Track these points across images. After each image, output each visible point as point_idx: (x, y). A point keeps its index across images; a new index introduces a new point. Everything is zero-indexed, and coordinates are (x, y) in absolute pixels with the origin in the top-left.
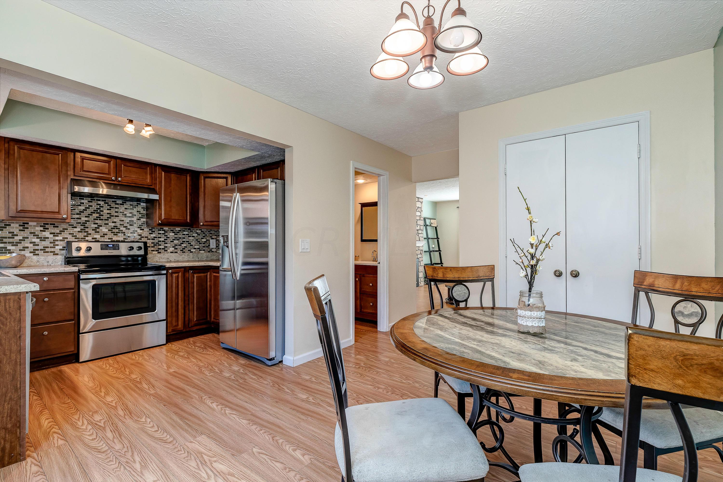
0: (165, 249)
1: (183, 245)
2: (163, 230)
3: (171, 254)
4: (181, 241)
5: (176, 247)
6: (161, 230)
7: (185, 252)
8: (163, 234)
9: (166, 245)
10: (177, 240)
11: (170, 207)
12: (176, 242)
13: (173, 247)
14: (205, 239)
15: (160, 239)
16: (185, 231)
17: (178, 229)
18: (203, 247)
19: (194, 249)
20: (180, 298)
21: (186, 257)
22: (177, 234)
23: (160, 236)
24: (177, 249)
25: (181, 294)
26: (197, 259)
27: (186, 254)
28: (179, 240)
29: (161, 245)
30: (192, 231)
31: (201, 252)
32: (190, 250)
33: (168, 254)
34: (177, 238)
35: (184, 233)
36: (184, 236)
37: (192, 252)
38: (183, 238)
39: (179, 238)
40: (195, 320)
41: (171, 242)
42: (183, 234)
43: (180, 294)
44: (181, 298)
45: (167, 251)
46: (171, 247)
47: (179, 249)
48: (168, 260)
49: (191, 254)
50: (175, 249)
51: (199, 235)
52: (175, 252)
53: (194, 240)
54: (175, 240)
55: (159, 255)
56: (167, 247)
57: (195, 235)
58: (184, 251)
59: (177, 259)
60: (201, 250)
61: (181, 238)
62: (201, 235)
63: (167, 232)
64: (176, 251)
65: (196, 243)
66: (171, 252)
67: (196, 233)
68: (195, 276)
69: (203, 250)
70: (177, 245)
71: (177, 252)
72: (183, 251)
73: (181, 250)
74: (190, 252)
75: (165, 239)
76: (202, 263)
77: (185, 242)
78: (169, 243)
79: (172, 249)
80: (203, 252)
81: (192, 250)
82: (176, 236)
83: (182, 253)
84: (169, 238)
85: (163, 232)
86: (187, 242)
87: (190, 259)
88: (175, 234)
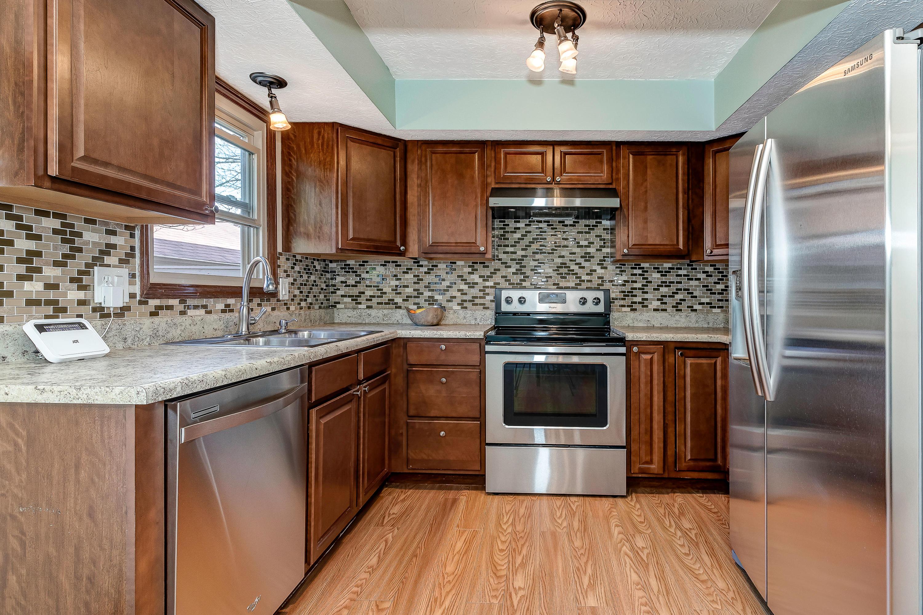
0: (644, 304)
1: (679, 297)
2: (639, 268)
3: (655, 313)
4: (673, 288)
5: (665, 299)
6: (636, 268)
7: (681, 310)
8: (640, 275)
9: (646, 296)
10: (666, 286)
11: (645, 222)
12: (664, 290)
13: (658, 300)
14: (723, 283)
15: (635, 285)
16: (681, 269)
17: (667, 265)
18: (719, 300)
19: (700, 304)
20: (655, 407)
21: (683, 320)
22: (666, 275)
23: (634, 278)
24: (666, 303)
25: (658, 398)
26: (706, 326)
27: (683, 314)
28: (670, 286)
29: (636, 296)
30: (696, 269)
31: (714, 310)
32: (692, 307)
33: (648, 314)
34: (666, 282)
35: (680, 272)
36: (679, 279)
37: (696, 310)
38: (677, 283)
39: (670, 282)
40: (689, 457)
41: (654, 289)
42: (677, 276)
43: (655, 399)
44: (659, 407)
45: (647, 306)
46: (654, 300)
47: (670, 303)
48: (649, 325)
49: (694, 314)
50: (661, 303)
51: (711, 276)
52: (663, 310)
53: (700, 286)
54: (662, 286)
55: (632, 314)
56: (647, 299)
57: (702, 276)
58: (680, 307)
59: (665, 323)
60: (715, 307)
61: (673, 282)
62: (715, 276)
63: (647, 272)
64: (664, 307)
65: (703, 293)
66: (655, 310)
67: (704, 272)
68: (689, 361)
69: (719, 307)
70: (666, 296)
71: (665, 310)
72: (677, 307)
73: (673, 307)
74: (692, 310)
75: (643, 285)
76: (703, 335)
77: (680, 290)
78: (651, 293)
79: (656, 304)
80: (719, 310)
81: (695, 307)
82: (664, 278)
83: (675, 312)
84: (651, 282)
85: (640, 272)
86: (685, 290)
87: (691, 325)
88: (662, 275)
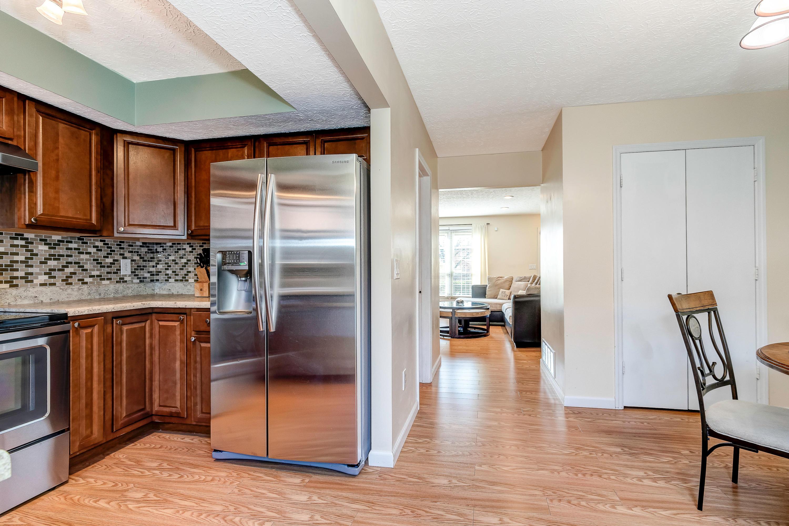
0: (27, 278)
1: (68, 270)
2: (22, 239)
3: (43, 288)
4: (63, 261)
5: (53, 274)
6: (17, 239)
7: (71, 284)
8: (22, 246)
9: (30, 270)
10: (55, 259)
11: (57, 191)
12: (52, 263)
13: (46, 274)
14: (111, 258)
15: (16, 258)
16: (71, 242)
17: (56, 237)
18: (108, 273)
19: (91, 276)
21: (76, 293)
22: (55, 248)
23: (14, 250)
24: (54, 277)
26: (98, 297)
27: (76, 287)
28: (59, 259)
29: (17, 270)
30: (87, 243)
31: (104, 282)
32: (83, 280)
33: (36, 289)
34: (55, 255)
35: (70, 245)
36: (69, 252)
37: (86, 283)
38: (68, 256)
39: (59, 255)
40: (124, 415)
41: (41, 263)
42: (68, 249)
45: (32, 281)
46: (41, 274)
47: (59, 277)
49: (85, 286)
50: (50, 278)
51: (101, 250)
52: (51, 284)
53: (90, 260)
54: (50, 259)
55: (14, 291)
56: (31, 274)
57: (93, 250)
58: (70, 280)
59: (56, 298)
60: (104, 279)
61: (63, 256)
62: (104, 251)
63: (32, 243)
64: (52, 281)
65: (94, 266)
66: (41, 285)
67: (94, 247)
68: (125, 328)
69: (108, 279)
70: (54, 270)
71: (54, 284)
72: (67, 281)
73: (63, 280)
74: (83, 283)
75: (26, 258)
76: (138, 303)
77: (71, 263)
78: (37, 267)
79: (43, 278)
80: (108, 282)
81: (86, 280)
82: (52, 252)
83: (67, 286)
84: (37, 255)
85: (23, 243)
86: (75, 263)
87: (83, 297)
88: (50, 248)
